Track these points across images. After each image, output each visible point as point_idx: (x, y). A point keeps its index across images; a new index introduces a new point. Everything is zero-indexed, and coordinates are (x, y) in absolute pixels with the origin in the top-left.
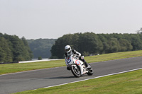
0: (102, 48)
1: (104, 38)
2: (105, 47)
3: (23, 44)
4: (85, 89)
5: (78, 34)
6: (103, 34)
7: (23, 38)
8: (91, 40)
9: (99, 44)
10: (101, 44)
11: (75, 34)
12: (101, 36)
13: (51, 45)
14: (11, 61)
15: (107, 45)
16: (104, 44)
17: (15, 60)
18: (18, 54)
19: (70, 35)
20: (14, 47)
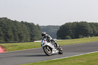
0: (92, 32)
1: (93, 26)
2: (94, 32)
3: (37, 29)
4: (81, 61)
5: (75, 22)
6: (93, 23)
7: (38, 25)
8: (85, 27)
9: (90, 29)
10: (92, 30)
11: (74, 23)
12: (92, 24)
13: (57, 30)
14: (29, 40)
15: (96, 31)
16: (94, 30)
17: (32, 40)
18: (34, 36)
19: (70, 23)
20: (31, 31)
